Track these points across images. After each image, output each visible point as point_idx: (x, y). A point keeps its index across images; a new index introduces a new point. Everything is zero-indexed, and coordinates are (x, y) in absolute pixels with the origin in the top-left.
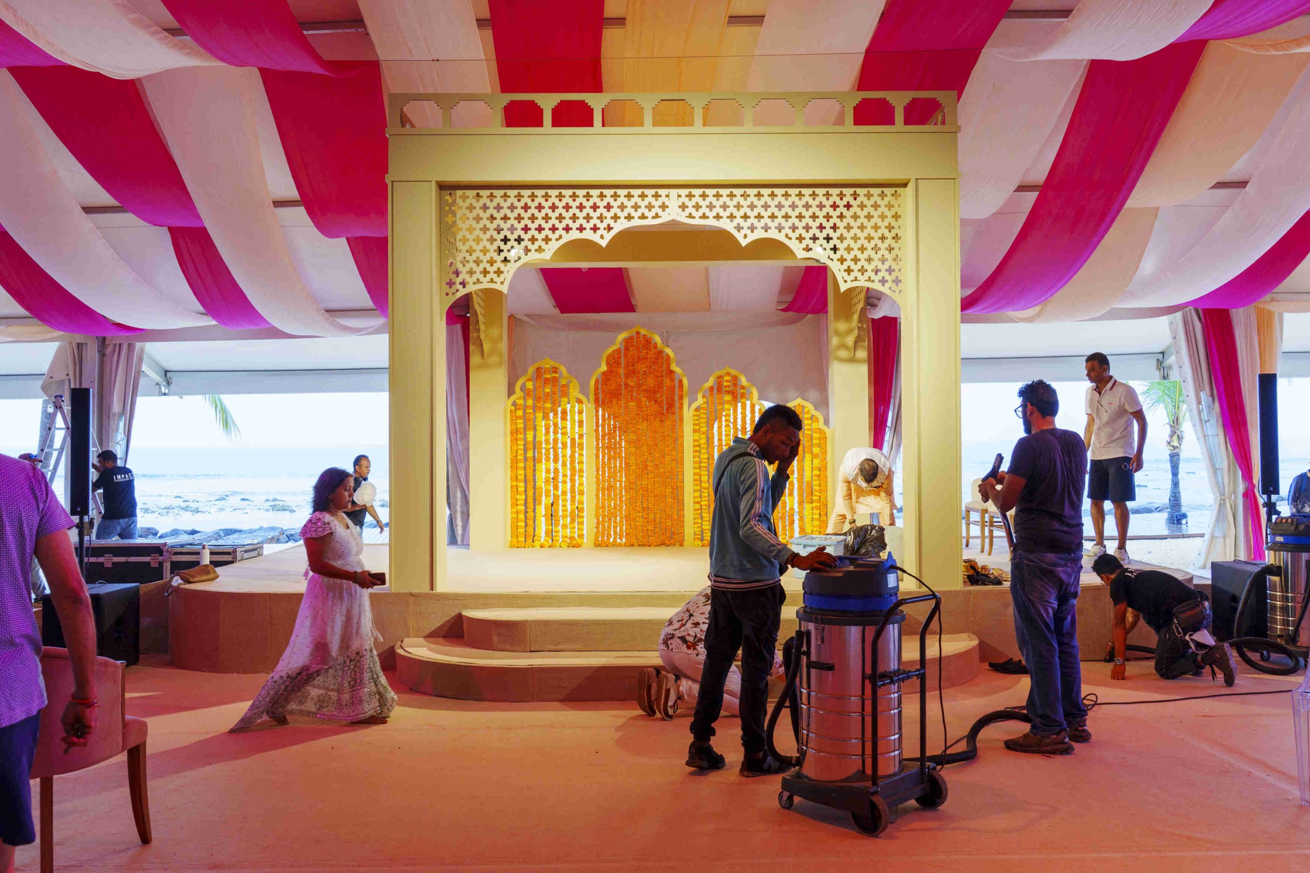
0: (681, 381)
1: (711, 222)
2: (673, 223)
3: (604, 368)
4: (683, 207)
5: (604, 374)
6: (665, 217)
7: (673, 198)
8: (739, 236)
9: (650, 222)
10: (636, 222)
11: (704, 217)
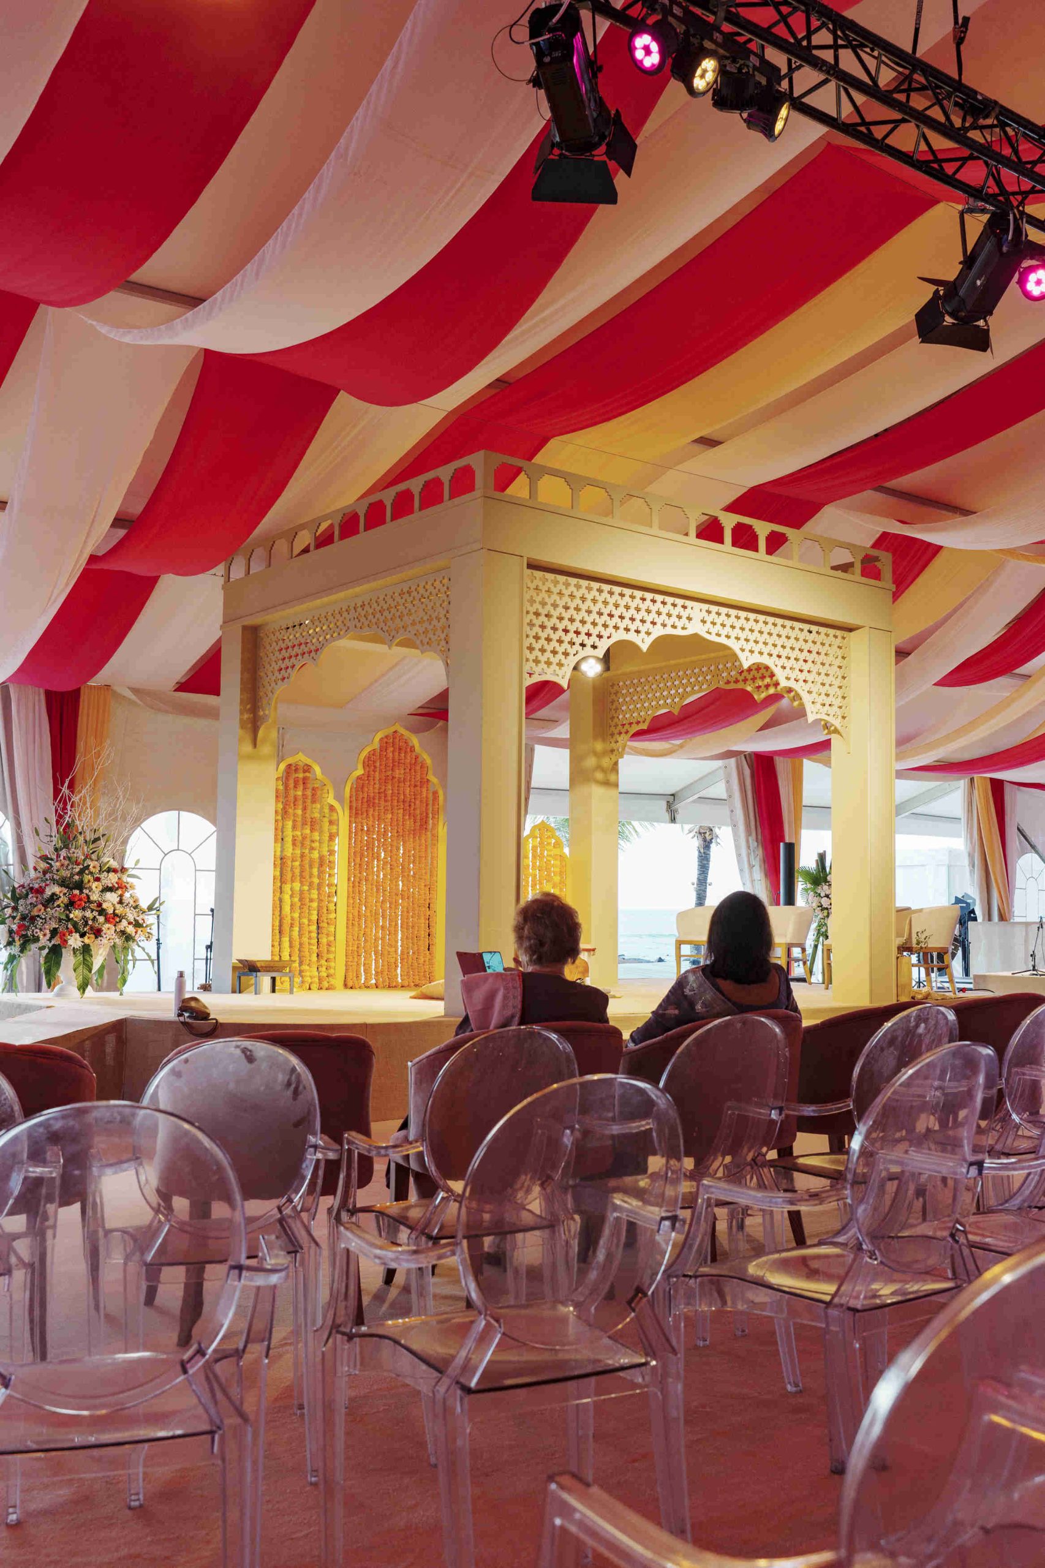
0: (435, 793)
1: (722, 640)
2: (696, 636)
3: (360, 771)
4: (704, 622)
5: (359, 778)
6: (689, 631)
7: (697, 610)
8: (742, 656)
9: (679, 632)
10: (669, 631)
11: (718, 635)
